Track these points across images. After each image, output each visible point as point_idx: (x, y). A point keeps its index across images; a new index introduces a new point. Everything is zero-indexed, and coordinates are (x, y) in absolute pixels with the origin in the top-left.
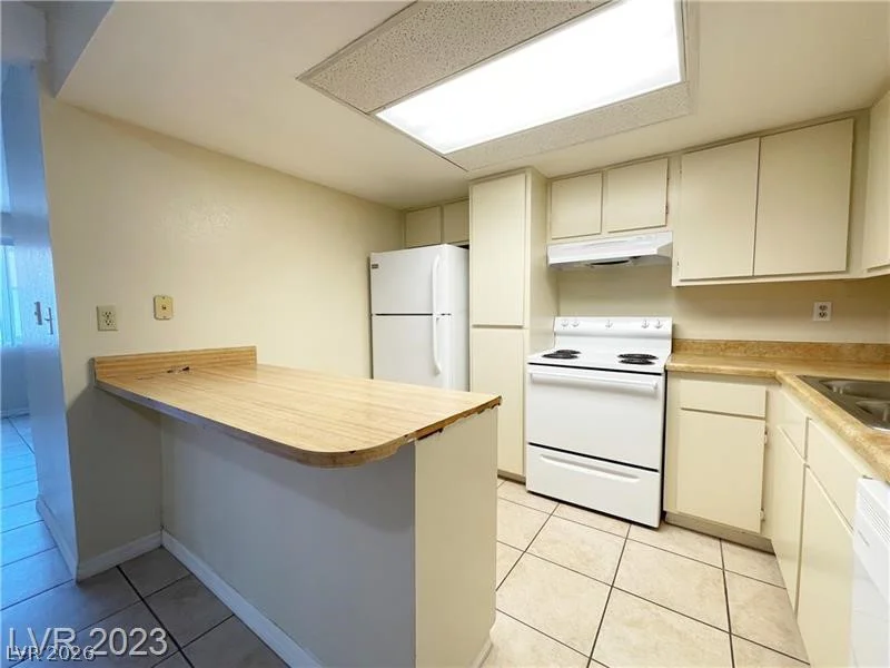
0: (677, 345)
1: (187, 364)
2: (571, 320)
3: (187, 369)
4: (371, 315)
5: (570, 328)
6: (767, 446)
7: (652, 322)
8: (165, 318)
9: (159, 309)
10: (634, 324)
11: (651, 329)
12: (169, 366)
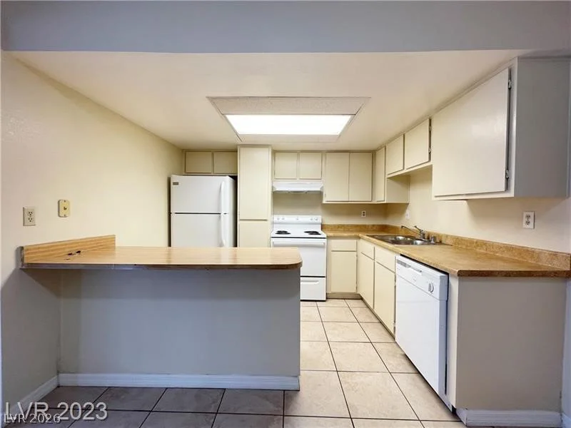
0: (323, 227)
1: (79, 248)
2: (281, 217)
3: (79, 252)
4: (170, 213)
5: (281, 220)
6: (357, 260)
7: (314, 217)
8: (65, 216)
9: (62, 208)
10: (307, 218)
11: (314, 221)
12: (68, 250)
